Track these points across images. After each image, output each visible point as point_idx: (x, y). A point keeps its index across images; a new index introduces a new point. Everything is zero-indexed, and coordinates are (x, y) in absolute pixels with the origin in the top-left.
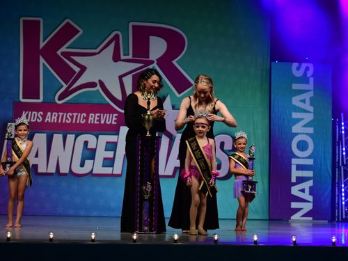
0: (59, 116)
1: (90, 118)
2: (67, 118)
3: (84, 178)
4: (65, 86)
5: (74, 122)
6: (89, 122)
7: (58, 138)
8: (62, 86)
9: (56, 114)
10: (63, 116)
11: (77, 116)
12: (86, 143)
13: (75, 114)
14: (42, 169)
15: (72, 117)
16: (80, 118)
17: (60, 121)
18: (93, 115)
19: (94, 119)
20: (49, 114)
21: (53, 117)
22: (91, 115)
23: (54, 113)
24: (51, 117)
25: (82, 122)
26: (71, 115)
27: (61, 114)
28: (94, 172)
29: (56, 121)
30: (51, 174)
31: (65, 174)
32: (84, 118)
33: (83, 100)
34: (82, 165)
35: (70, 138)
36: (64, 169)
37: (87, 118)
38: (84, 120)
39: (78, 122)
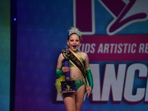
0: (110, 47)
1: (140, 48)
2: (118, 48)
3: (137, 106)
4: (116, 18)
5: (125, 52)
6: (140, 52)
7: (110, 68)
8: (113, 19)
9: (108, 45)
10: (114, 47)
11: (128, 47)
12: (137, 72)
13: (126, 45)
14: (96, 98)
15: (123, 48)
16: (131, 48)
17: (111, 52)
18: (143, 45)
19: (144, 49)
20: (101, 45)
21: (105, 48)
22: (141, 45)
23: (106, 45)
24: (104, 48)
25: (132, 52)
26: (122, 45)
27: (112, 45)
28: (146, 100)
29: (108, 52)
30: (105, 102)
31: (118, 102)
32: (134, 48)
33: (133, 31)
34: (134, 93)
35: (122, 67)
36: (117, 97)
37: (137, 48)
38: (135, 50)
39: (129, 52)
